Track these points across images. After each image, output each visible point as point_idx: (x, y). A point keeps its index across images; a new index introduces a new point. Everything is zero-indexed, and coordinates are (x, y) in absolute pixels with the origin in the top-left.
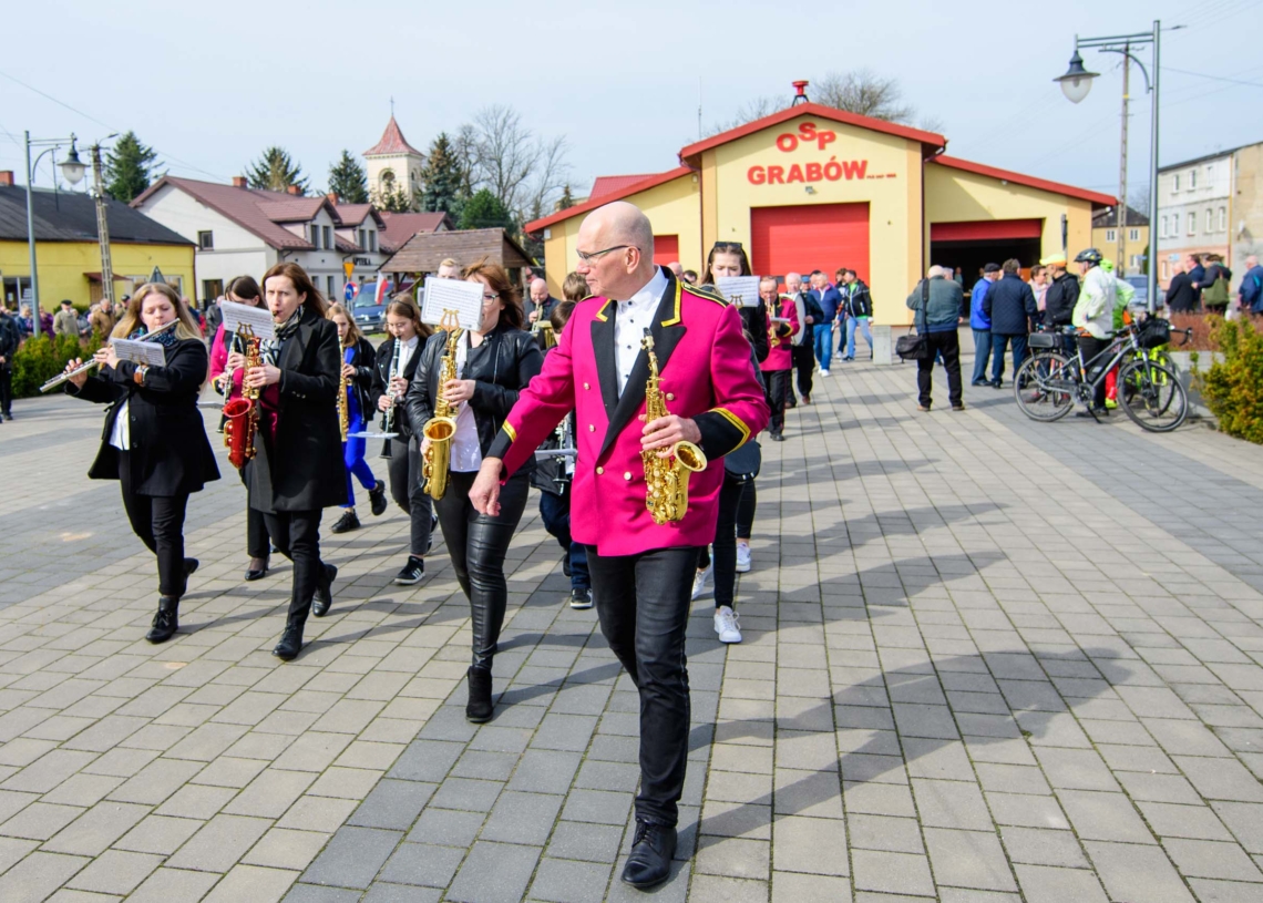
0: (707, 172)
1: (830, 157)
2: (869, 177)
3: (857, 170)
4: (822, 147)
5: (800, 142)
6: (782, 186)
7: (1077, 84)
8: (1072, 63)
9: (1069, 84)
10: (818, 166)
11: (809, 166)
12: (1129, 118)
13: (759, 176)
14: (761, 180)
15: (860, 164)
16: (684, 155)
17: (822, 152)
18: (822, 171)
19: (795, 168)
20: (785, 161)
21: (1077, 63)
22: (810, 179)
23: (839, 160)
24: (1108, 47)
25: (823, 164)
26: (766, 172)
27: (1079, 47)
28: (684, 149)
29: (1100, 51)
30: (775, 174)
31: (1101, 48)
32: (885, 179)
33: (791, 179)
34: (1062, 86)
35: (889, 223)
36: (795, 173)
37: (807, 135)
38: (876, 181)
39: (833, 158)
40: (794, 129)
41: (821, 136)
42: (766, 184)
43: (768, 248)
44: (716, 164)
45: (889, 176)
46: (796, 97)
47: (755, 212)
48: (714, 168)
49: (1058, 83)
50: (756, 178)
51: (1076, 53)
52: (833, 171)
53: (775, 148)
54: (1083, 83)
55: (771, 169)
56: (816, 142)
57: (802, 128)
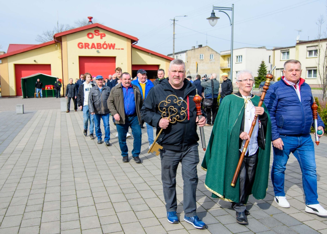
0: (64, 43)
1: (104, 41)
2: (116, 49)
3: (112, 46)
4: (101, 38)
5: (95, 36)
6: (89, 49)
7: (213, 21)
8: (212, 14)
9: (211, 21)
10: (100, 44)
11: (98, 44)
12: (175, 39)
13: (81, 46)
14: (82, 47)
15: (113, 45)
16: (56, 37)
17: (102, 40)
18: (102, 46)
19: (93, 44)
20: (90, 42)
21: (213, 14)
22: (98, 48)
23: (107, 43)
24: (221, 10)
25: (102, 44)
26: (84, 45)
27: (214, 9)
28: (56, 34)
29: (219, 11)
30: (87, 45)
31: (219, 10)
32: (121, 50)
33: (92, 48)
34: (209, 21)
35: (122, 64)
36: (93, 46)
37: (97, 34)
38: (118, 50)
39: (105, 42)
40: (93, 31)
41: (101, 34)
42: (84, 49)
43: (84, 70)
44: (67, 41)
45: (122, 49)
46: (89, 22)
47: (81, 58)
48: (66, 42)
49: (208, 20)
50: (80, 46)
51: (213, 11)
52: (105, 46)
53: (86, 37)
54: (215, 20)
55: (85, 44)
56: (99, 37)
57: (95, 31)
